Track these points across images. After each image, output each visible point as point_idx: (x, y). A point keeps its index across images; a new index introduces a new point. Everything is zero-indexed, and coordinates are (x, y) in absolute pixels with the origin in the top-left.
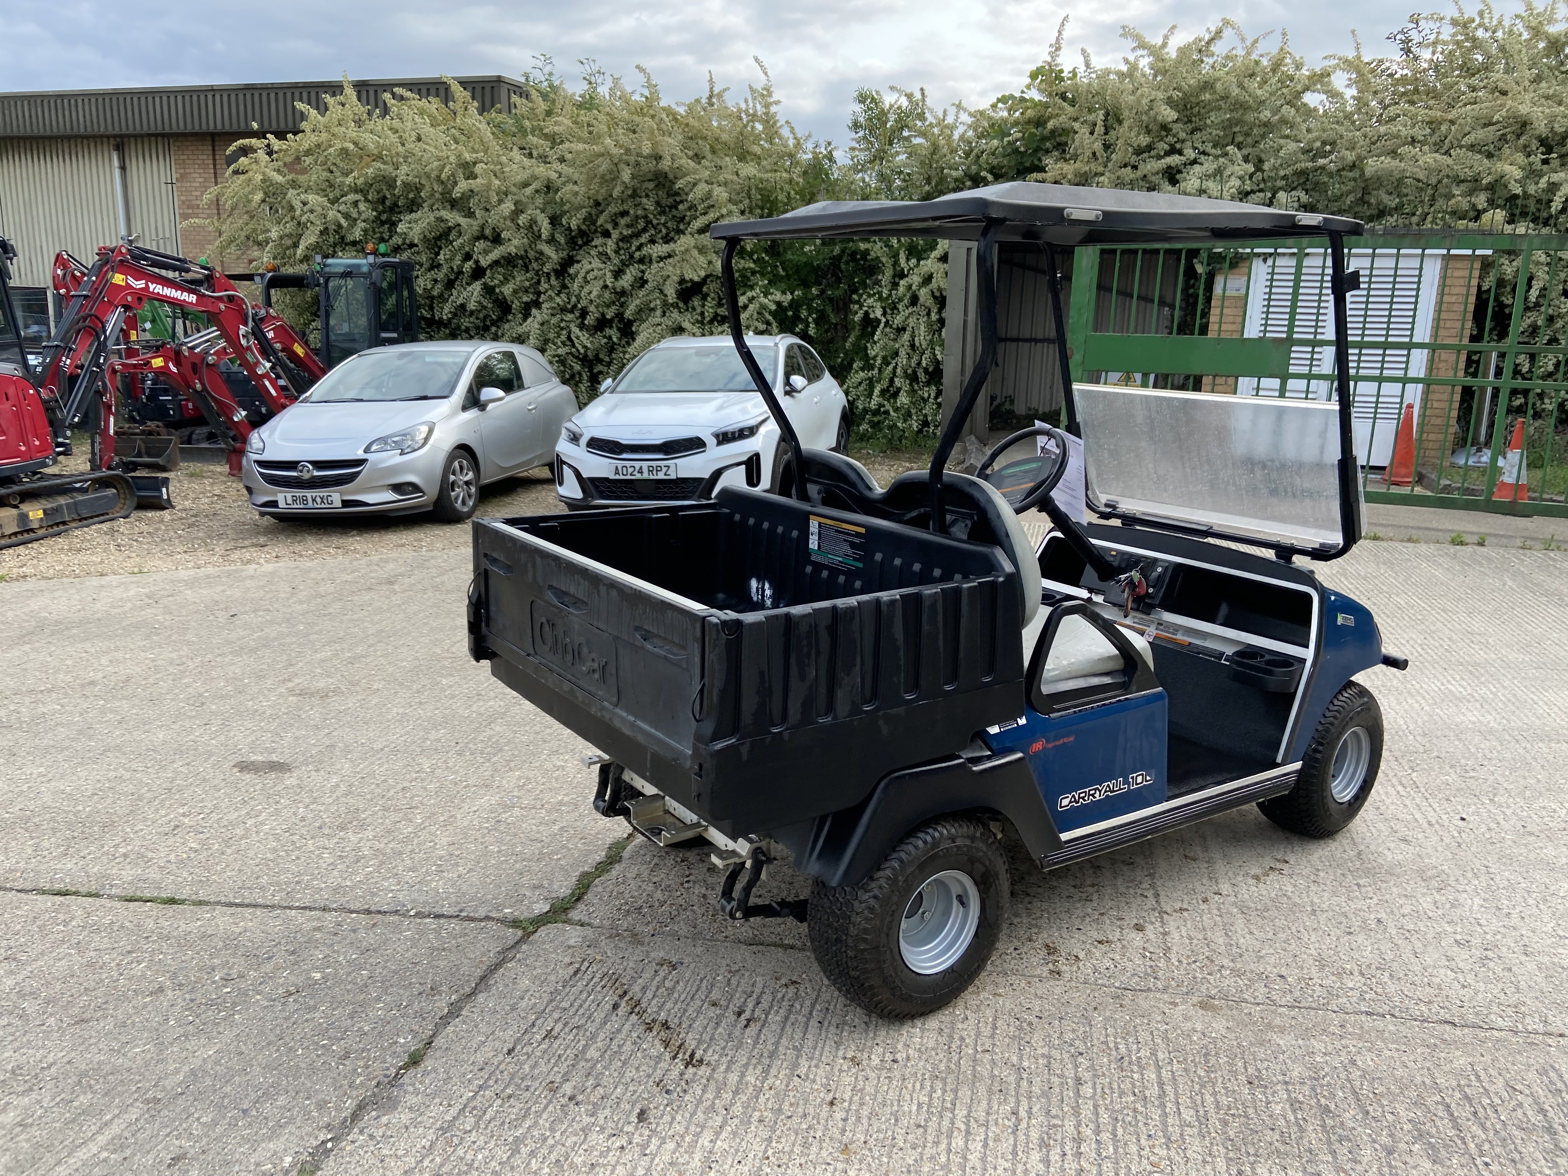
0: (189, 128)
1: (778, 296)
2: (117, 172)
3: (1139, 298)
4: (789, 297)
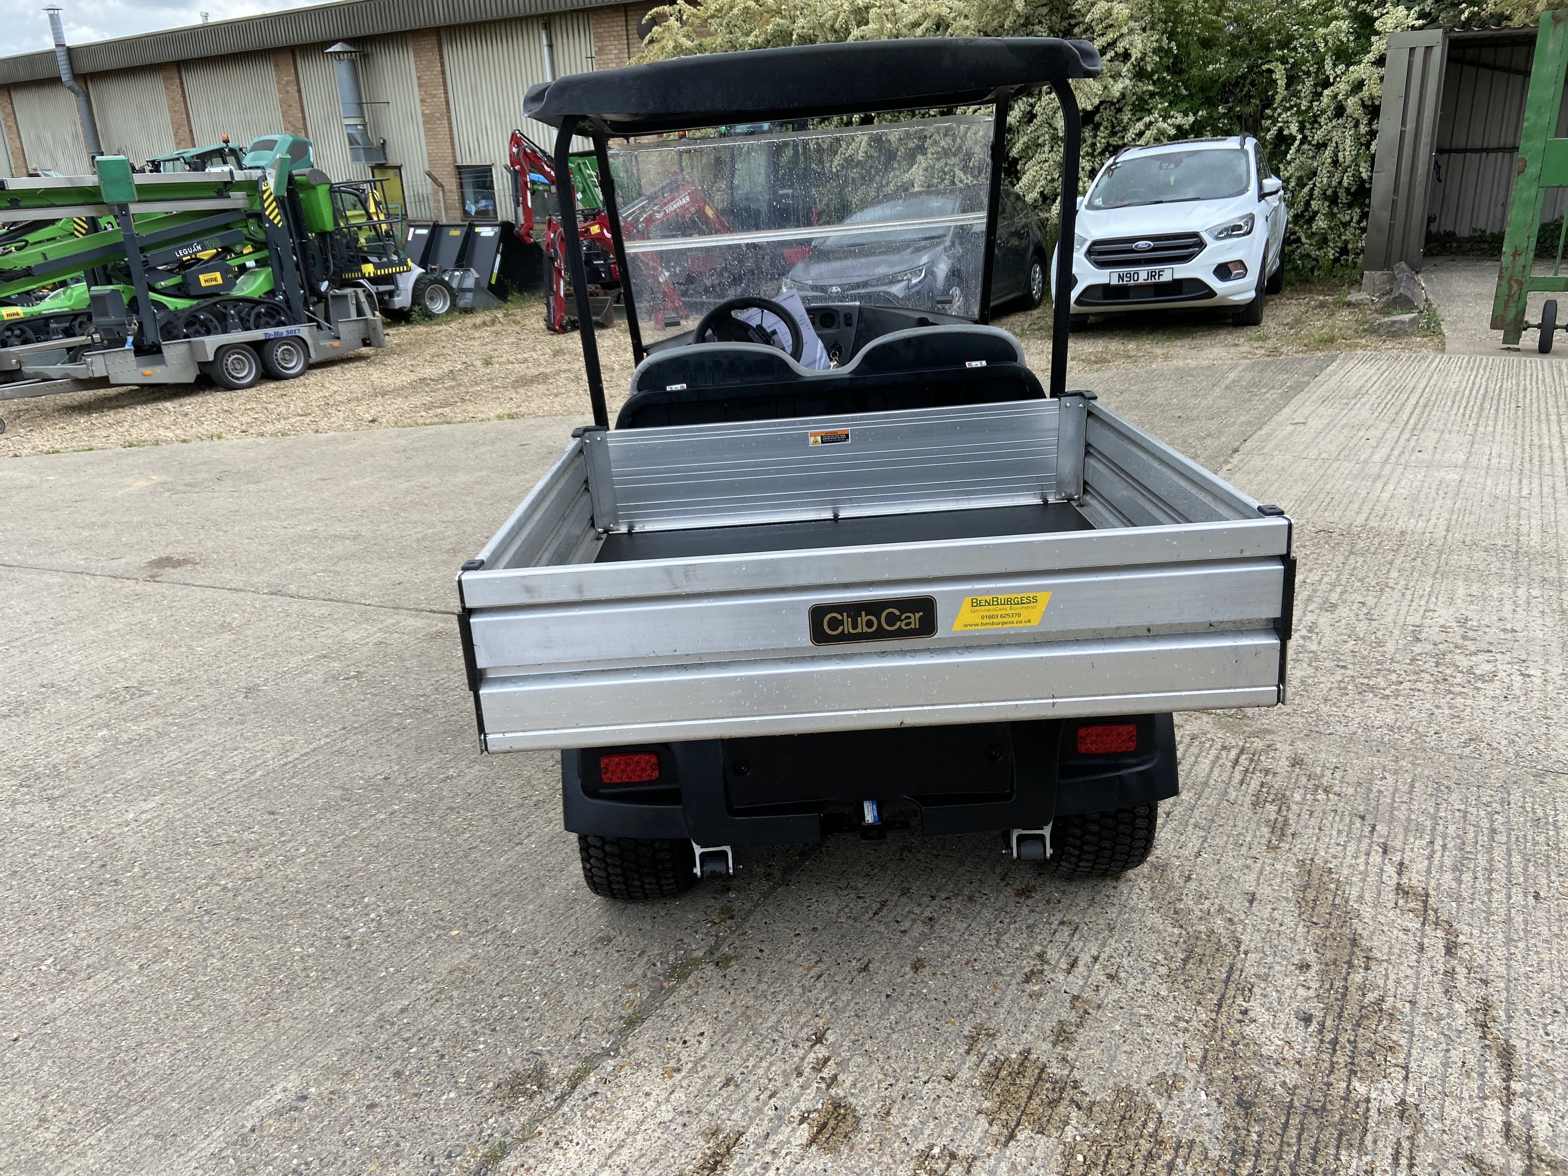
1: (1180, 119)
2: (546, 50)
4: (1191, 118)
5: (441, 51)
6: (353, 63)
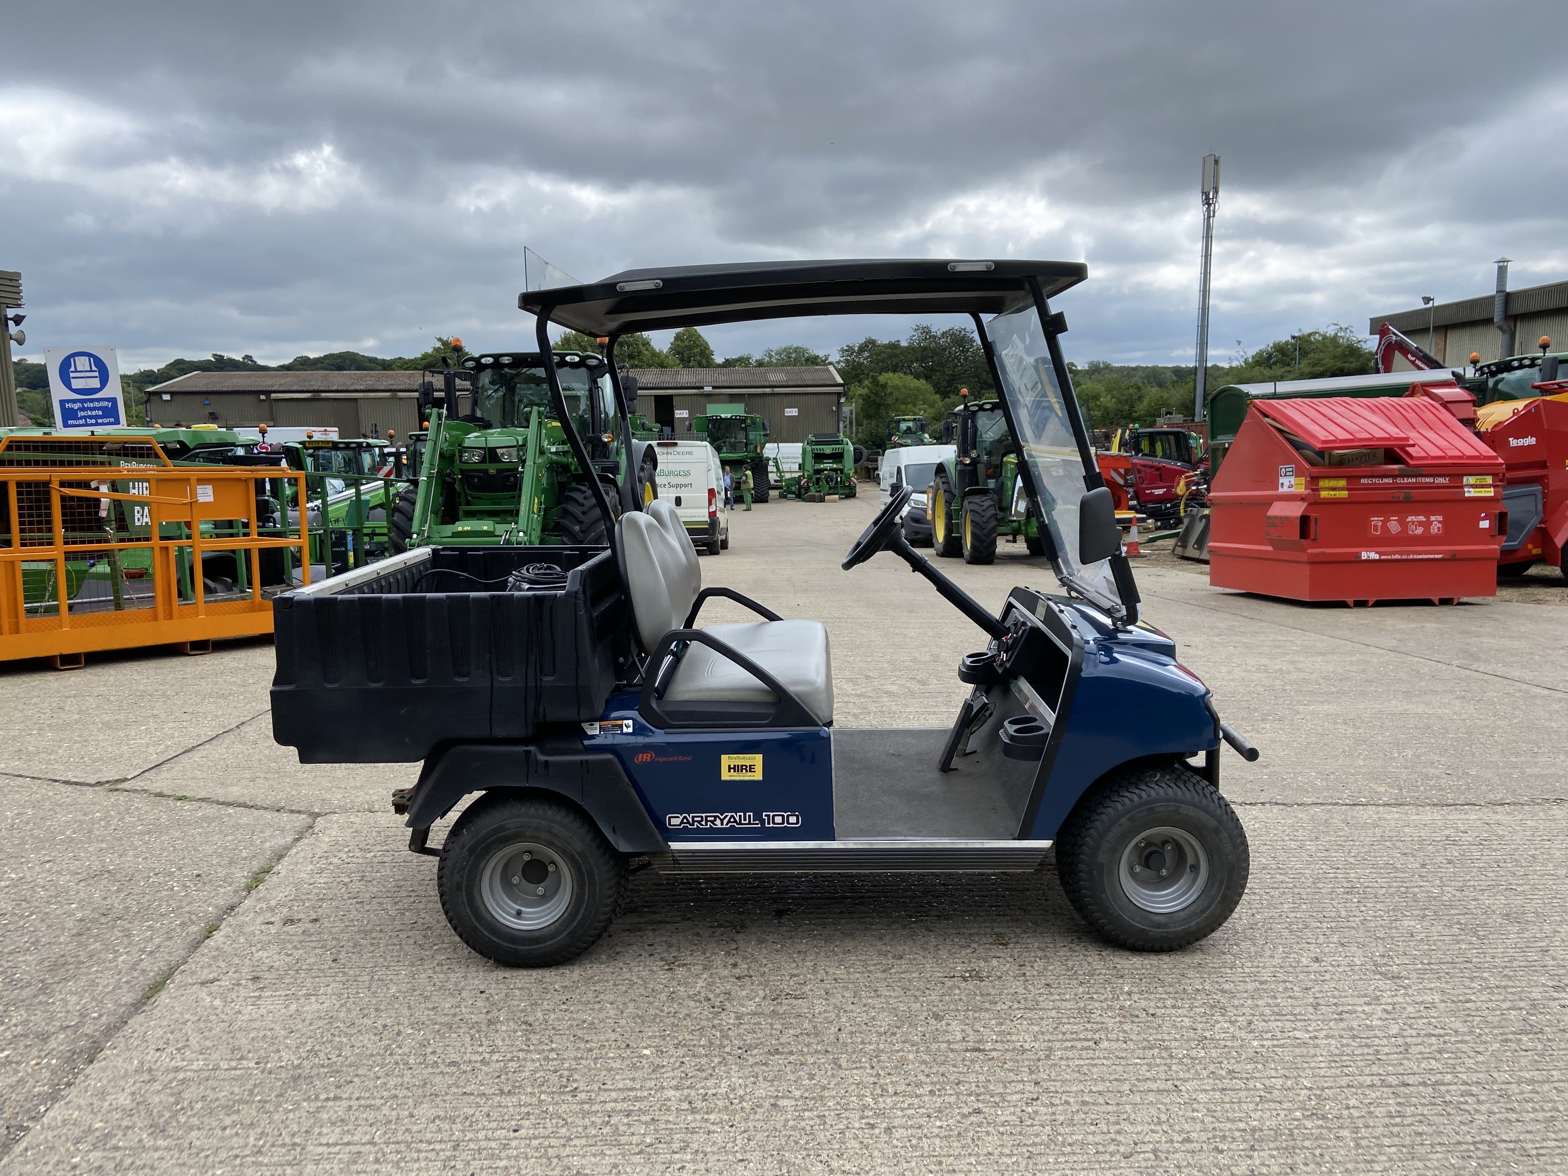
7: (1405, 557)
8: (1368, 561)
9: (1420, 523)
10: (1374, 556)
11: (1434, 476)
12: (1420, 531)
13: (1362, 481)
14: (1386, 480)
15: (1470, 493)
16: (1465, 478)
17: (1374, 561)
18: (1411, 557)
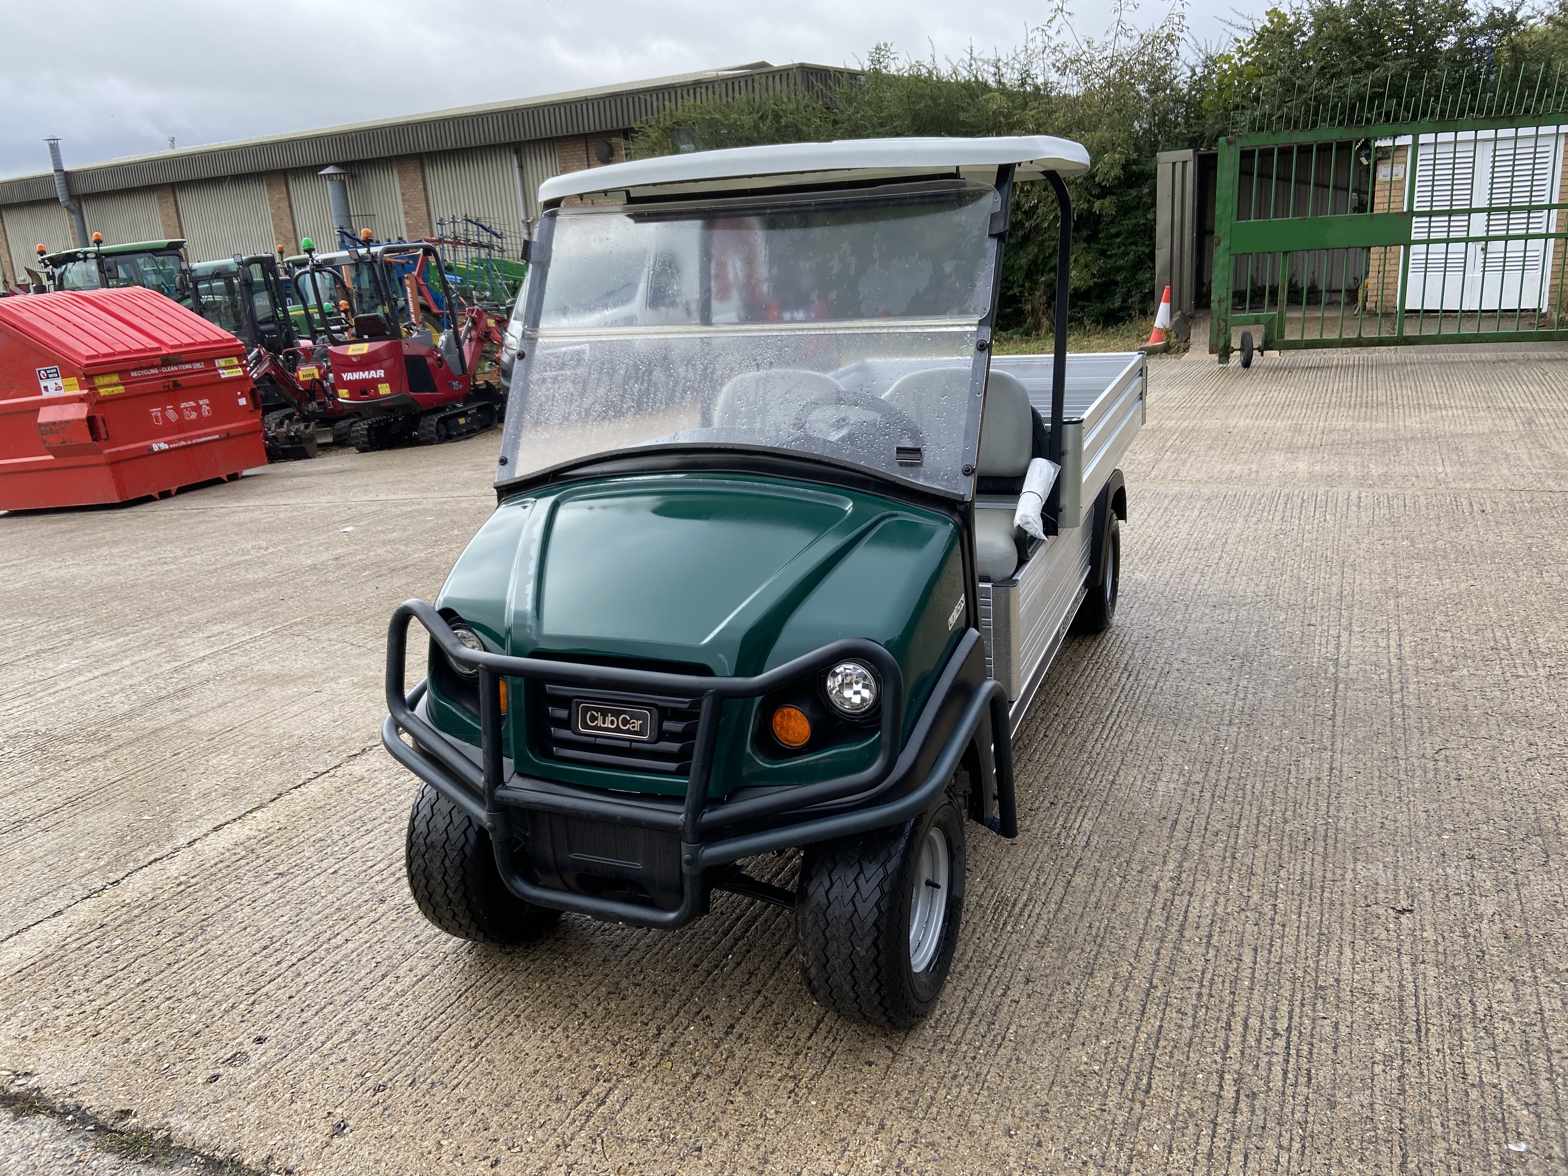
0: (570, 132)
2: (517, 171)
3: (1335, 187)
5: (423, 171)
6: (343, 183)
7: (189, 442)
8: (161, 452)
9: (193, 409)
10: (164, 446)
11: (191, 362)
12: (194, 415)
13: (132, 374)
14: (153, 371)
15: (225, 374)
16: (216, 361)
17: (165, 451)
18: (194, 441)
